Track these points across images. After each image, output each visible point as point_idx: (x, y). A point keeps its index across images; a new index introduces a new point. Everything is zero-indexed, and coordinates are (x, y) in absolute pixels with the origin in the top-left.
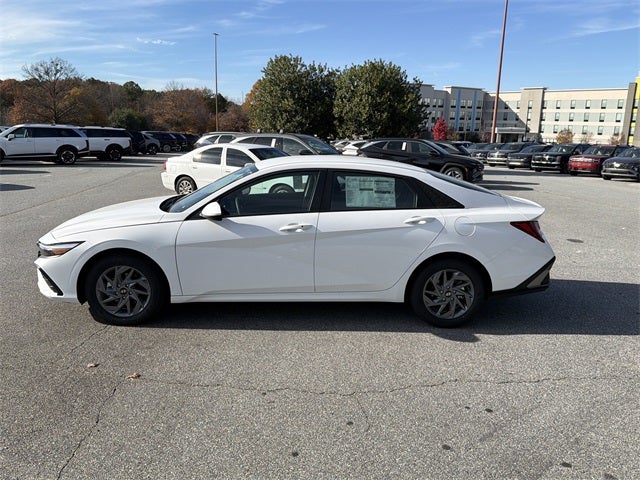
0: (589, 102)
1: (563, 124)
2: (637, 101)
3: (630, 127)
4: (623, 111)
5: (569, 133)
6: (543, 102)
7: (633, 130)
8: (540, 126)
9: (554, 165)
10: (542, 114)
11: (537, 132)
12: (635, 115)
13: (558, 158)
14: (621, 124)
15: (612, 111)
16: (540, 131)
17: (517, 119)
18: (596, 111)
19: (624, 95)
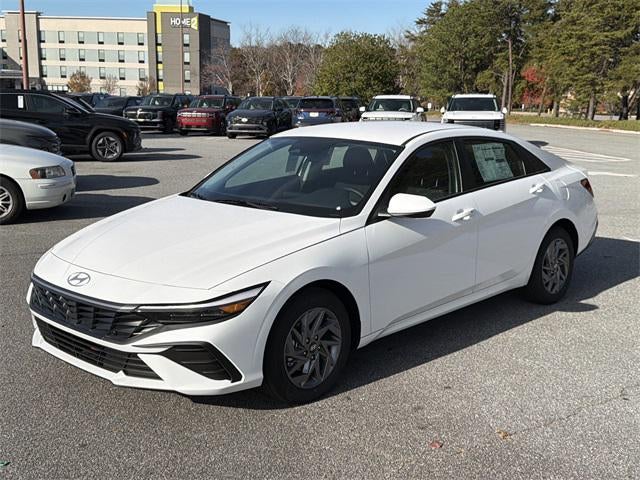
0: (101, 36)
1: (73, 65)
2: (159, 36)
3: (157, 70)
4: (145, 48)
5: (83, 76)
6: (39, 33)
7: (161, 73)
8: (41, 67)
9: (155, 123)
10: (40, 50)
11: (38, 76)
12: (160, 54)
13: (159, 113)
14: (146, 66)
15: (130, 48)
16: (42, 75)
17: (5, 57)
18: (111, 47)
19: (142, 27)
